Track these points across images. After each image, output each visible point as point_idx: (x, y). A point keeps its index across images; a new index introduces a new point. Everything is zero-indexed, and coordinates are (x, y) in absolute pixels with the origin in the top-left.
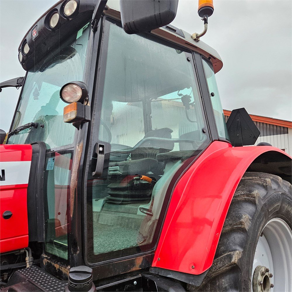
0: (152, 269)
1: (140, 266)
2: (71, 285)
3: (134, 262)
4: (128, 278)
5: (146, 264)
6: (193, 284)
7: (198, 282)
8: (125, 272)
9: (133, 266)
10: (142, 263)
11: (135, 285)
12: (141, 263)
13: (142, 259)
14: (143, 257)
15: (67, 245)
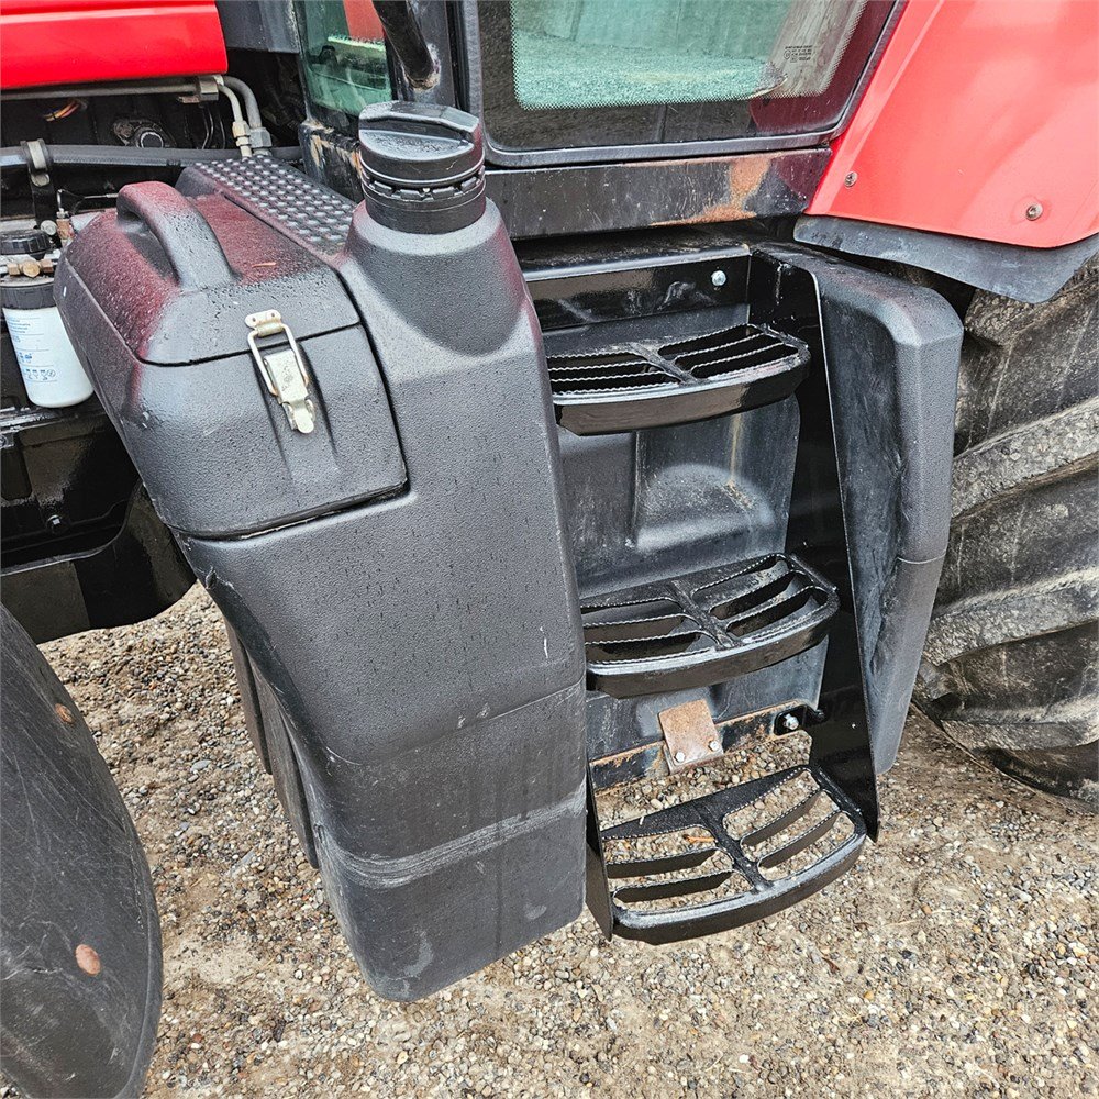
0: (810, 224)
1: (751, 205)
2: (371, 187)
3: (722, 179)
4: (687, 253)
5: (782, 197)
6: (1012, 292)
7: (1041, 286)
8: (674, 222)
9: (715, 200)
10: (762, 185)
11: (719, 286)
12: (756, 188)
13: (765, 169)
14: (773, 160)
15: (382, 48)
